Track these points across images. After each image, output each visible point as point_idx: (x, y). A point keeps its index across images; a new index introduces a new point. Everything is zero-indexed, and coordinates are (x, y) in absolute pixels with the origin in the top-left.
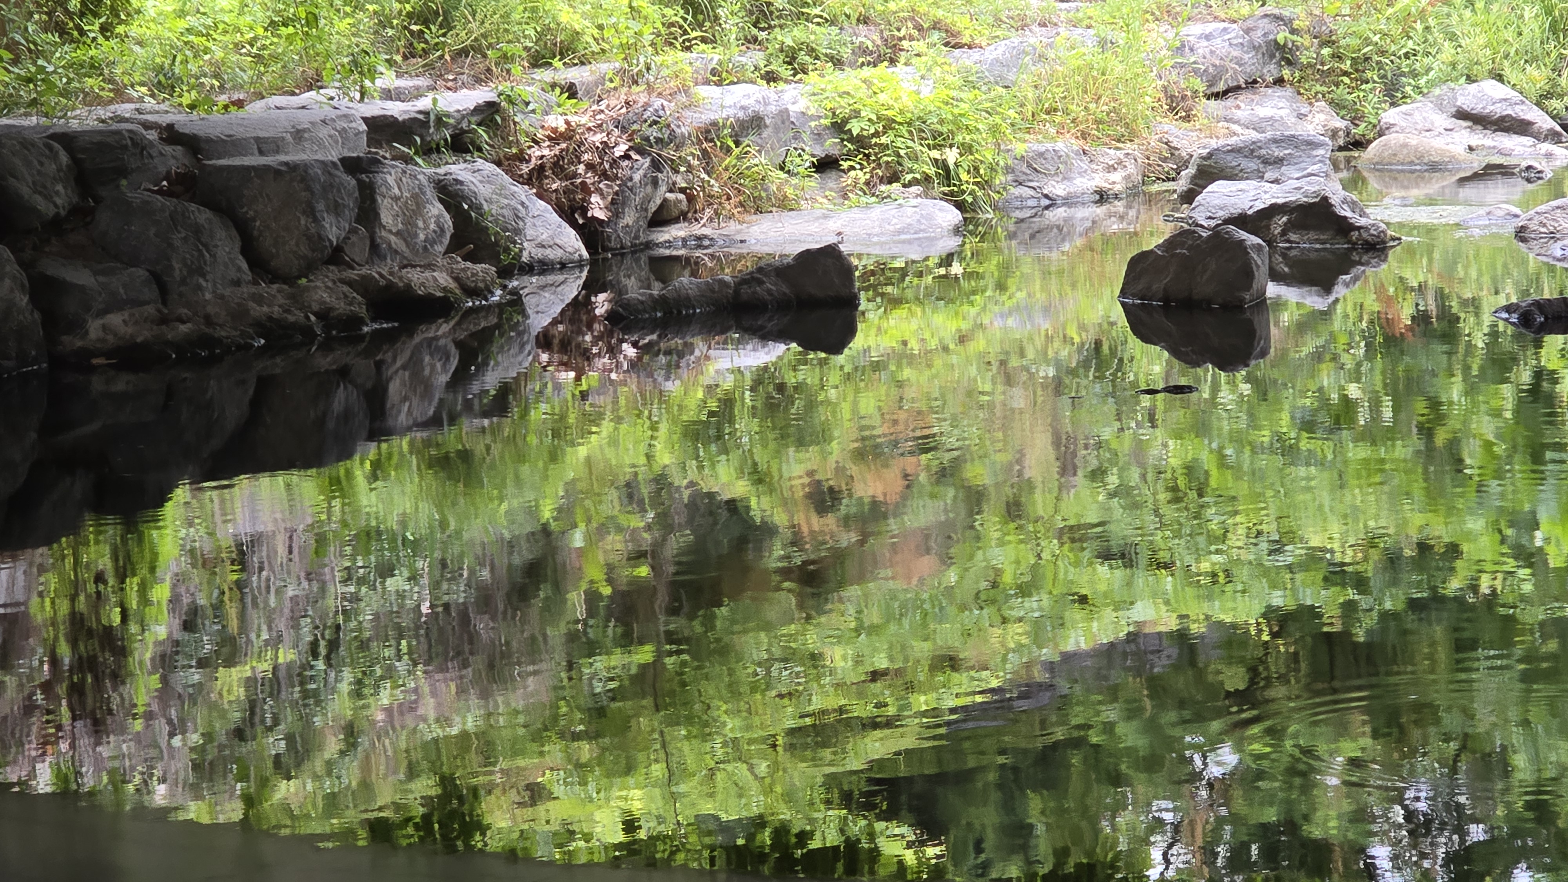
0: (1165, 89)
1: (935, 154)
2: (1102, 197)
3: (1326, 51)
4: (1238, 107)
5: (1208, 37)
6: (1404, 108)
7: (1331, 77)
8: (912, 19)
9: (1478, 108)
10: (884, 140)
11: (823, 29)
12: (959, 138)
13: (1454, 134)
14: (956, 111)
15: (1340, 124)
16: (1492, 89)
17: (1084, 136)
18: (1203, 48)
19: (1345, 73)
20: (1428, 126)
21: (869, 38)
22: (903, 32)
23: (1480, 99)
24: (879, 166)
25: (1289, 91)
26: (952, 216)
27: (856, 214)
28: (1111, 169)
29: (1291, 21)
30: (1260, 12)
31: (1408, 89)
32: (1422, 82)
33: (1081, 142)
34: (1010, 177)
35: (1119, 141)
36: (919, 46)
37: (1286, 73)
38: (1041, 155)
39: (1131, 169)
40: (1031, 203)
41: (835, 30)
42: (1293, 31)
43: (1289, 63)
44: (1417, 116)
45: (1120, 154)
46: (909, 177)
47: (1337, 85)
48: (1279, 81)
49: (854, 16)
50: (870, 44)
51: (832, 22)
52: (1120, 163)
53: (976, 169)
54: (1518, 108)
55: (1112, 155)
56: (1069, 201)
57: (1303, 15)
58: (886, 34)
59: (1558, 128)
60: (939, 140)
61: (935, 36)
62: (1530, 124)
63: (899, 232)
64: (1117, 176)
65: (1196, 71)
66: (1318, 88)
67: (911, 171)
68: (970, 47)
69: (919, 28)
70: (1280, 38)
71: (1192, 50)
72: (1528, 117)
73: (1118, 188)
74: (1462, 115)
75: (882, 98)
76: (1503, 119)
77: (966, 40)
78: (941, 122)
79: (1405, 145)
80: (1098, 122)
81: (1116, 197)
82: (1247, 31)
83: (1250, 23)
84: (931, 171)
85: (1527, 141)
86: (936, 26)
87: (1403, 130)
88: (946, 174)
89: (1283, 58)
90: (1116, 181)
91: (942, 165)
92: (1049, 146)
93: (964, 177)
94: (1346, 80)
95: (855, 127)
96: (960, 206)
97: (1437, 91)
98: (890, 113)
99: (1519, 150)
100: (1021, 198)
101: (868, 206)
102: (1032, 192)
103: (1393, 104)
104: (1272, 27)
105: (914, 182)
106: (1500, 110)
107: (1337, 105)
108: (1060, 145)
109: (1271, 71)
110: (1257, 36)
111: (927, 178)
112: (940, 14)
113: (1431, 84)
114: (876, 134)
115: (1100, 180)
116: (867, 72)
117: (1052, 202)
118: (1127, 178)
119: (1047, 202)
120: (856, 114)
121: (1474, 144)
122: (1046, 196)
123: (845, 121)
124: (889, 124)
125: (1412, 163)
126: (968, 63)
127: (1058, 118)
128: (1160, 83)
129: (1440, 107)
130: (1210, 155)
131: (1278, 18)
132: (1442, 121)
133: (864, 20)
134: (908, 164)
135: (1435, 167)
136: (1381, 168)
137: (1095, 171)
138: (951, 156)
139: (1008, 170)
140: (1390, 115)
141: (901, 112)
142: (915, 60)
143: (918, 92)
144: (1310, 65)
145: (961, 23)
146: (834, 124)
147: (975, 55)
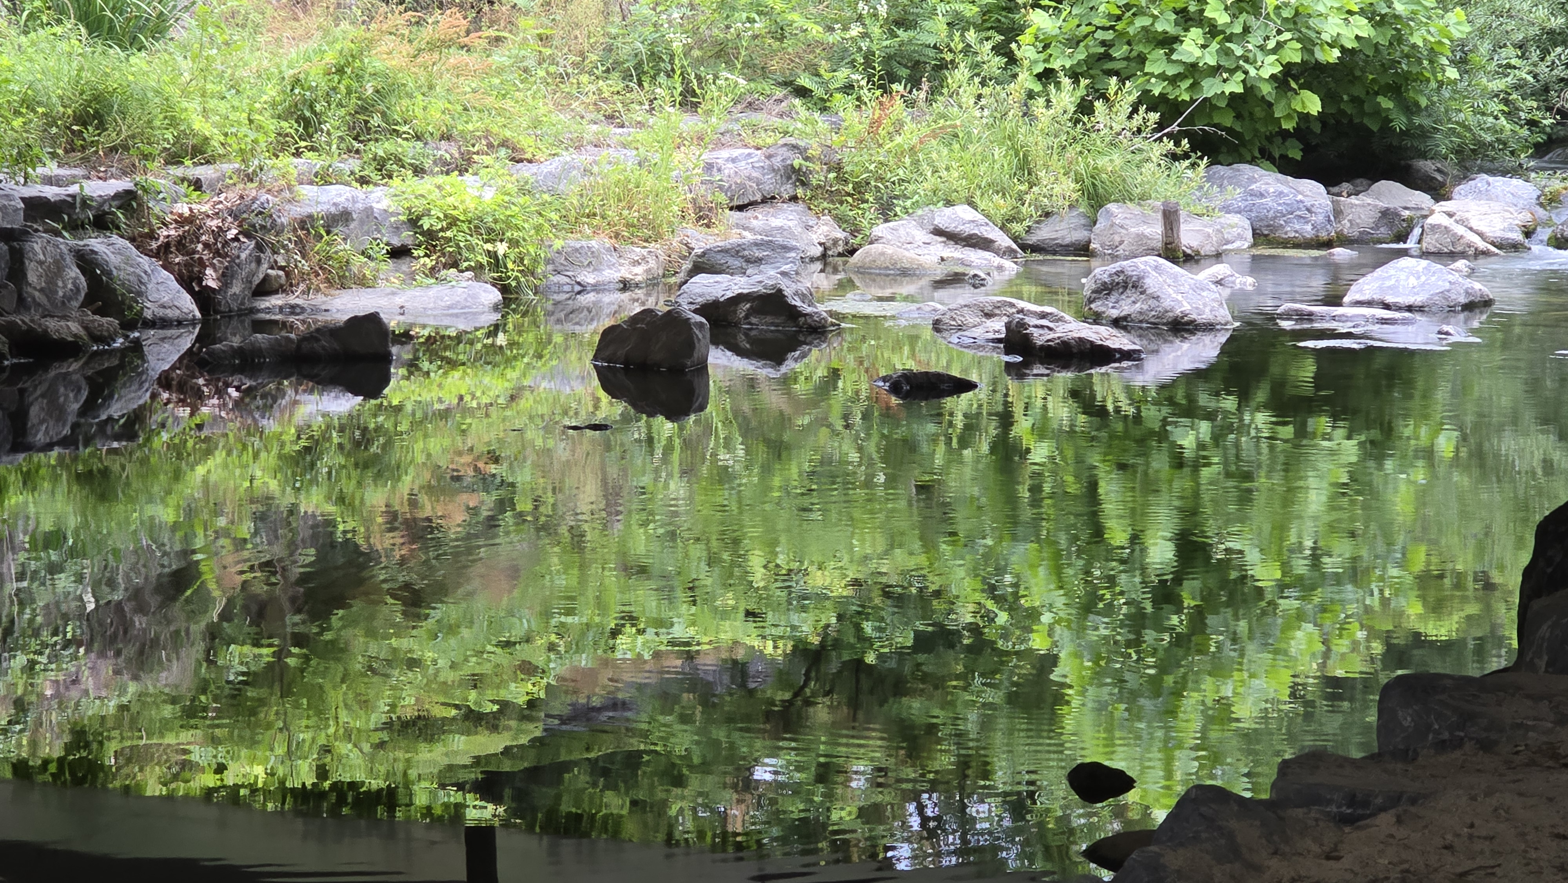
0: (694, 201)
1: (489, 246)
2: (625, 286)
3: (832, 175)
4: (756, 218)
5: (734, 160)
6: (891, 224)
7: (835, 197)
8: (486, 138)
9: (951, 227)
10: (449, 234)
11: (411, 144)
12: (509, 234)
13: (931, 247)
14: (508, 213)
15: (840, 234)
16: (964, 212)
17: (617, 236)
18: (729, 169)
19: (849, 194)
20: (909, 239)
21: (448, 151)
22: (475, 149)
23: (954, 220)
24: (444, 255)
25: (801, 207)
26: (495, 296)
27: (418, 292)
28: (636, 263)
29: (806, 149)
30: (781, 142)
31: (898, 209)
32: (908, 203)
33: (613, 241)
34: (550, 267)
35: (646, 241)
36: (488, 160)
37: (800, 192)
38: (577, 250)
39: (652, 263)
40: (567, 288)
41: (420, 144)
42: (807, 159)
43: (803, 184)
44: (902, 232)
45: (644, 252)
46: (466, 264)
47: (841, 203)
48: (794, 199)
49: (437, 134)
50: (448, 157)
51: (418, 137)
52: (644, 258)
53: (522, 260)
54: (983, 229)
55: (638, 252)
56: (597, 288)
57: (815, 146)
58: (463, 149)
59: (1015, 246)
60: (492, 236)
61: (503, 152)
62: (992, 241)
63: (449, 307)
64: (639, 270)
65: (721, 188)
66: (825, 205)
67: (467, 260)
68: (530, 161)
69: (490, 146)
70: (796, 163)
71: (719, 170)
72: (991, 236)
73: (639, 278)
74: (938, 232)
75: (450, 200)
76: (971, 236)
77: (528, 156)
78: (496, 221)
79: (883, 254)
80: (629, 225)
81: (637, 286)
82: (769, 157)
83: (771, 151)
84: (484, 260)
85: (987, 255)
86: (504, 144)
87: (888, 242)
88: (496, 262)
89: (798, 180)
90: (638, 273)
91: (492, 255)
92: (584, 243)
93: (510, 265)
94: (850, 199)
95: (426, 223)
96: (504, 290)
97: (920, 212)
98: (455, 213)
99: (977, 262)
100: (560, 285)
101: (428, 286)
102: (568, 280)
103: (886, 221)
104: (790, 154)
105: (467, 269)
106: (968, 229)
107: (840, 220)
108: (594, 243)
109: (787, 190)
110: (777, 162)
111: (481, 266)
112: (508, 134)
113: (916, 204)
114: (442, 230)
115: (625, 272)
116: (441, 179)
117: (583, 289)
118: (648, 271)
119: (578, 288)
120: (427, 213)
121: (945, 256)
122: (579, 283)
123: (419, 218)
124: (453, 222)
125: (887, 268)
126: (527, 175)
127: (597, 221)
128: (689, 196)
129: (922, 225)
130: (704, 254)
131: (795, 147)
132: (922, 236)
133: (446, 137)
134: (465, 253)
135: (905, 273)
136: (863, 271)
137: (622, 265)
138: (501, 248)
139: (548, 261)
140: (881, 229)
141: (465, 212)
142: (483, 172)
143: (480, 197)
144: (819, 186)
145: (526, 142)
146: (410, 221)
147: (533, 168)
